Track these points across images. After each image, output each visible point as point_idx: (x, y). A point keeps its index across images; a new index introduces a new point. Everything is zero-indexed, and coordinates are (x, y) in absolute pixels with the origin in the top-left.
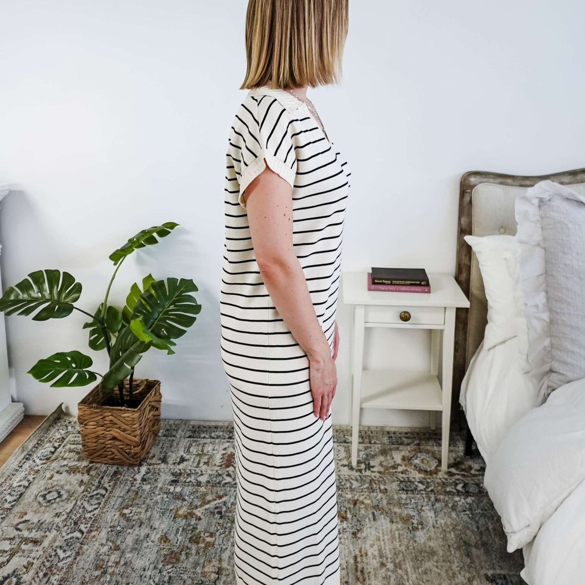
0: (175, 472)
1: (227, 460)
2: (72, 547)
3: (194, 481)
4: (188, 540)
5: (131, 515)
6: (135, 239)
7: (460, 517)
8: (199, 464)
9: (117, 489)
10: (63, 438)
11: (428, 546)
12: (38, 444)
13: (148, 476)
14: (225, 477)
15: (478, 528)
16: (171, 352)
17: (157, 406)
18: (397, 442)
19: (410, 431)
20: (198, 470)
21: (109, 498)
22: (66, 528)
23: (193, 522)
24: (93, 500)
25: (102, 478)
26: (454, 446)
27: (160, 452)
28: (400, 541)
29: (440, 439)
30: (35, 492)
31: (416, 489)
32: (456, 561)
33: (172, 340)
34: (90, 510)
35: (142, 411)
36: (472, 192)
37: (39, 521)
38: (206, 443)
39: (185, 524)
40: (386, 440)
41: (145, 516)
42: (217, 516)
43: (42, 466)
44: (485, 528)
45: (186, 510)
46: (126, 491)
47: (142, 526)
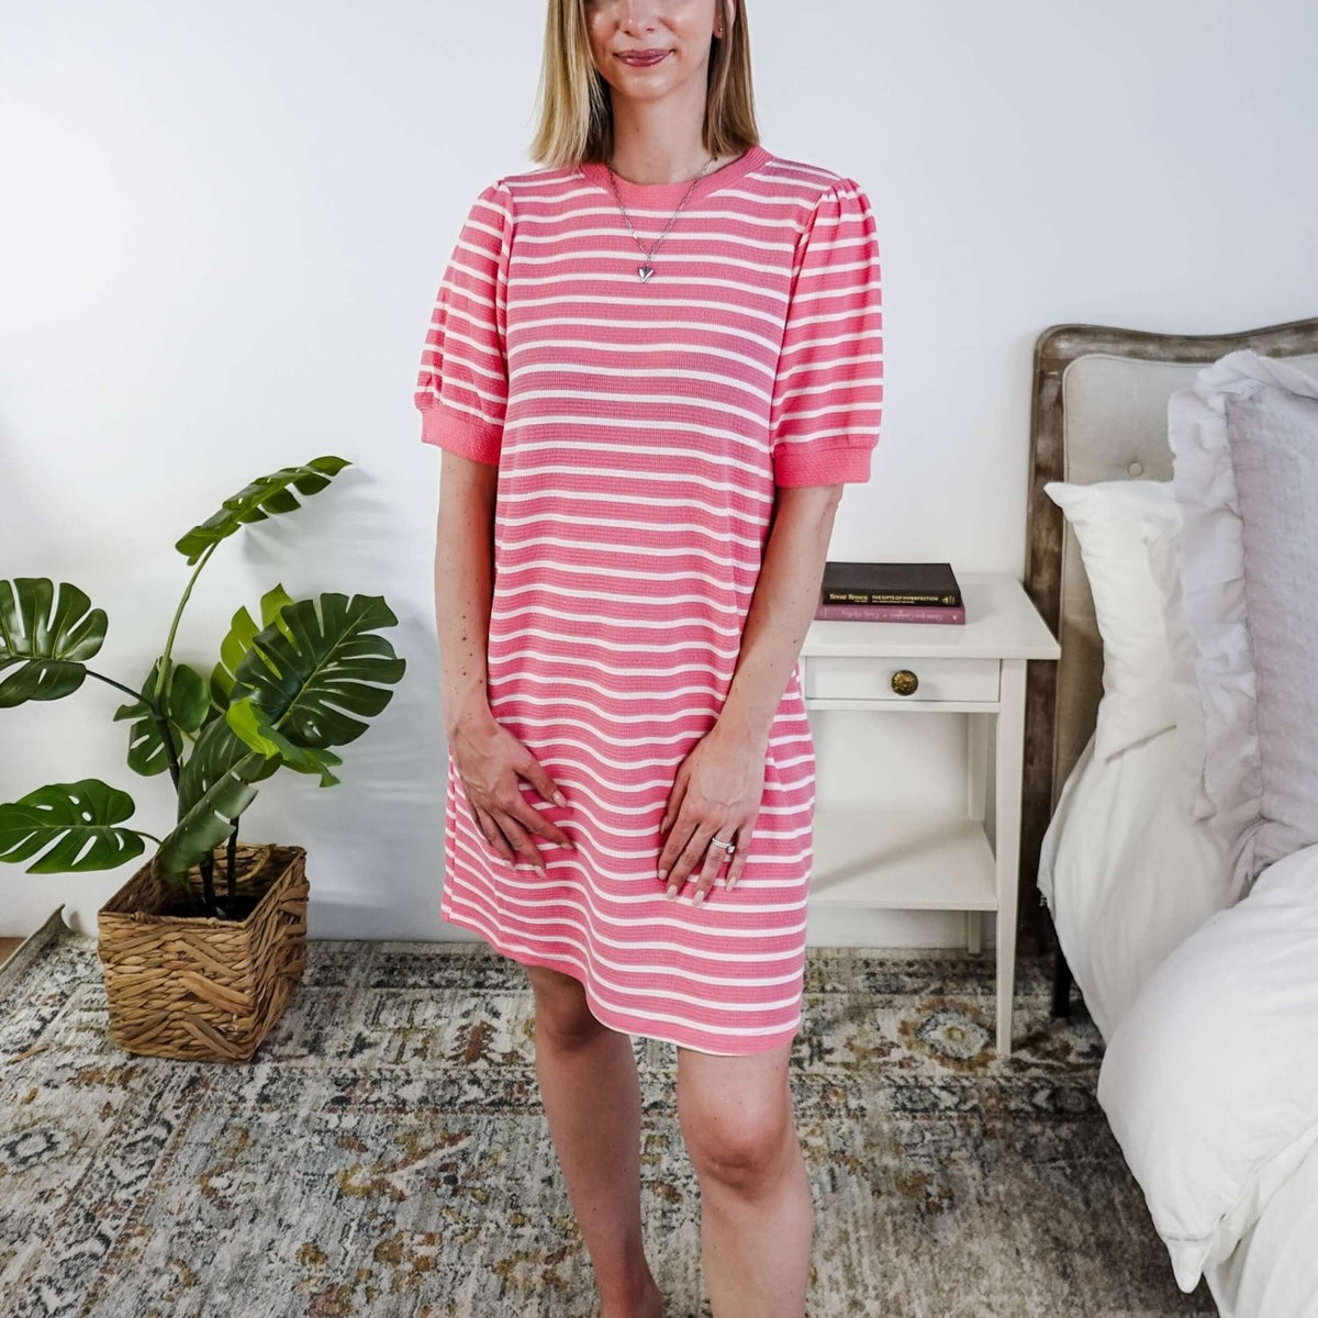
0: (341, 1075)
1: (471, 1043)
2: (78, 1280)
3: (388, 1099)
4: (372, 1254)
5: (230, 1192)
6: (240, 501)
7: (1044, 1175)
8: (401, 1053)
9: (196, 1126)
10: (62, 993)
13: (274, 1087)
14: (467, 1087)
15: (1087, 1203)
16: (329, 781)
17: (298, 911)
18: (889, 986)
19: (919, 958)
20: (398, 1070)
21: (175, 1147)
22: (65, 1230)
23: (385, 1205)
24: (135, 1155)
25: (159, 1096)
26: (1026, 994)
27: (306, 1024)
28: (897, 1242)
29: (993, 977)
31: (935, 1105)
32: (1035, 1291)
33: (332, 749)
34: (126, 1182)
35: (259, 925)
36: (1061, 375)
38: (421, 1001)
39: (363, 1214)
40: (860, 982)
41: (263, 1194)
42: (445, 1189)
43: (7, 1069)
44: (1105, 1202)
45: (368, 1175)
46: (217, 1129)
47: (256, 1221)
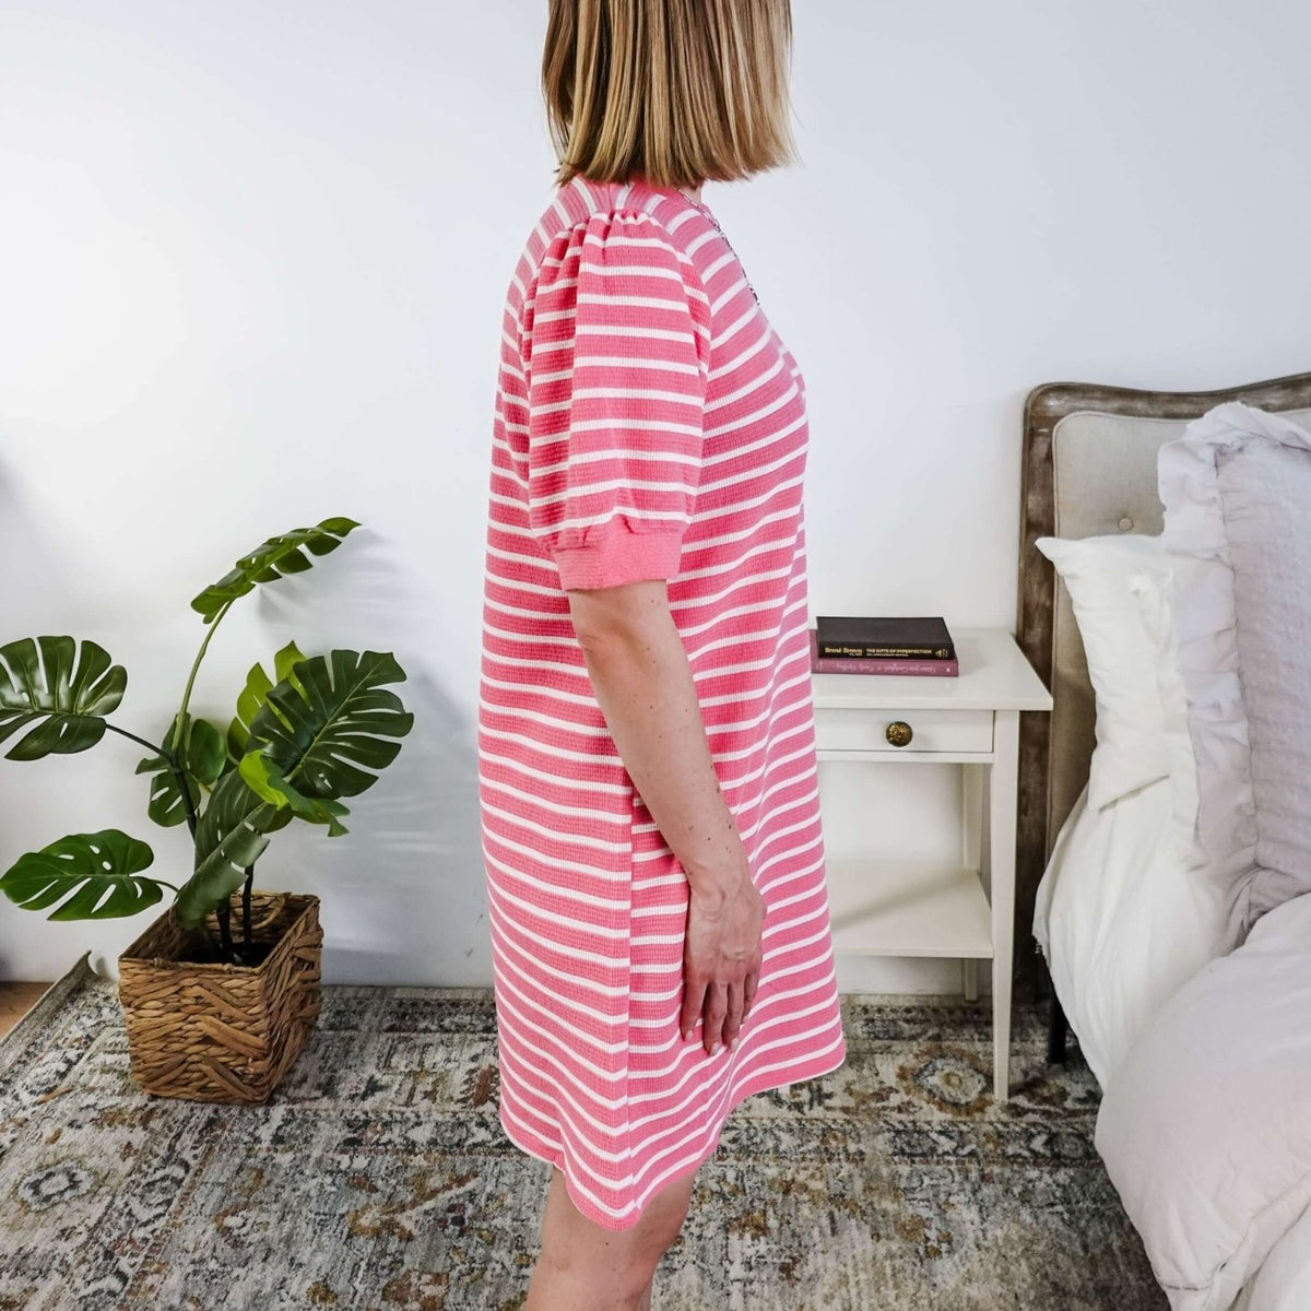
0: (353, 1117)
1: (479, 1086)
3: (398, 1140)
4: (380, 1293)
5: (244, 1231)
6: (253, 561)
7: (1042, 1219)
8: (411, 1096)
9: (213, 1166)
10: (88, 1036)
11: (965, 1296)
12: (27, 1053)
13: (288, 1129)
14: (475, 1129)
15: (1085, 1248)
16: (337, 830)
17: (312, 957)
18: (887, 1032)
19: (916, 1004)
20: (409, 1113)
21: (191, 1187)
22: (84, 1268)
23: (394, 1245)
24: (153, 1193)
25: (178, 1136)
26: (1022, 1041)
27: (320, 1067)
28: (896, 1286)
29: (990, 1023)
30: (15, 1176)
31: (933, 1150)
33: (342, 800)
34: (144, 1220)
35: (273, 972)
36: (1051, 432)
37: (21, 1249)
38: (431, 1045)
39: (372, 1253)
40: (859, 1028)
41: (277, 1233)
42: (452, 1229)
43: (34, 1109)
44: (1103, 1248)
45: (377, 1215)
46: (233, 1169)
47: (269, 1260)
